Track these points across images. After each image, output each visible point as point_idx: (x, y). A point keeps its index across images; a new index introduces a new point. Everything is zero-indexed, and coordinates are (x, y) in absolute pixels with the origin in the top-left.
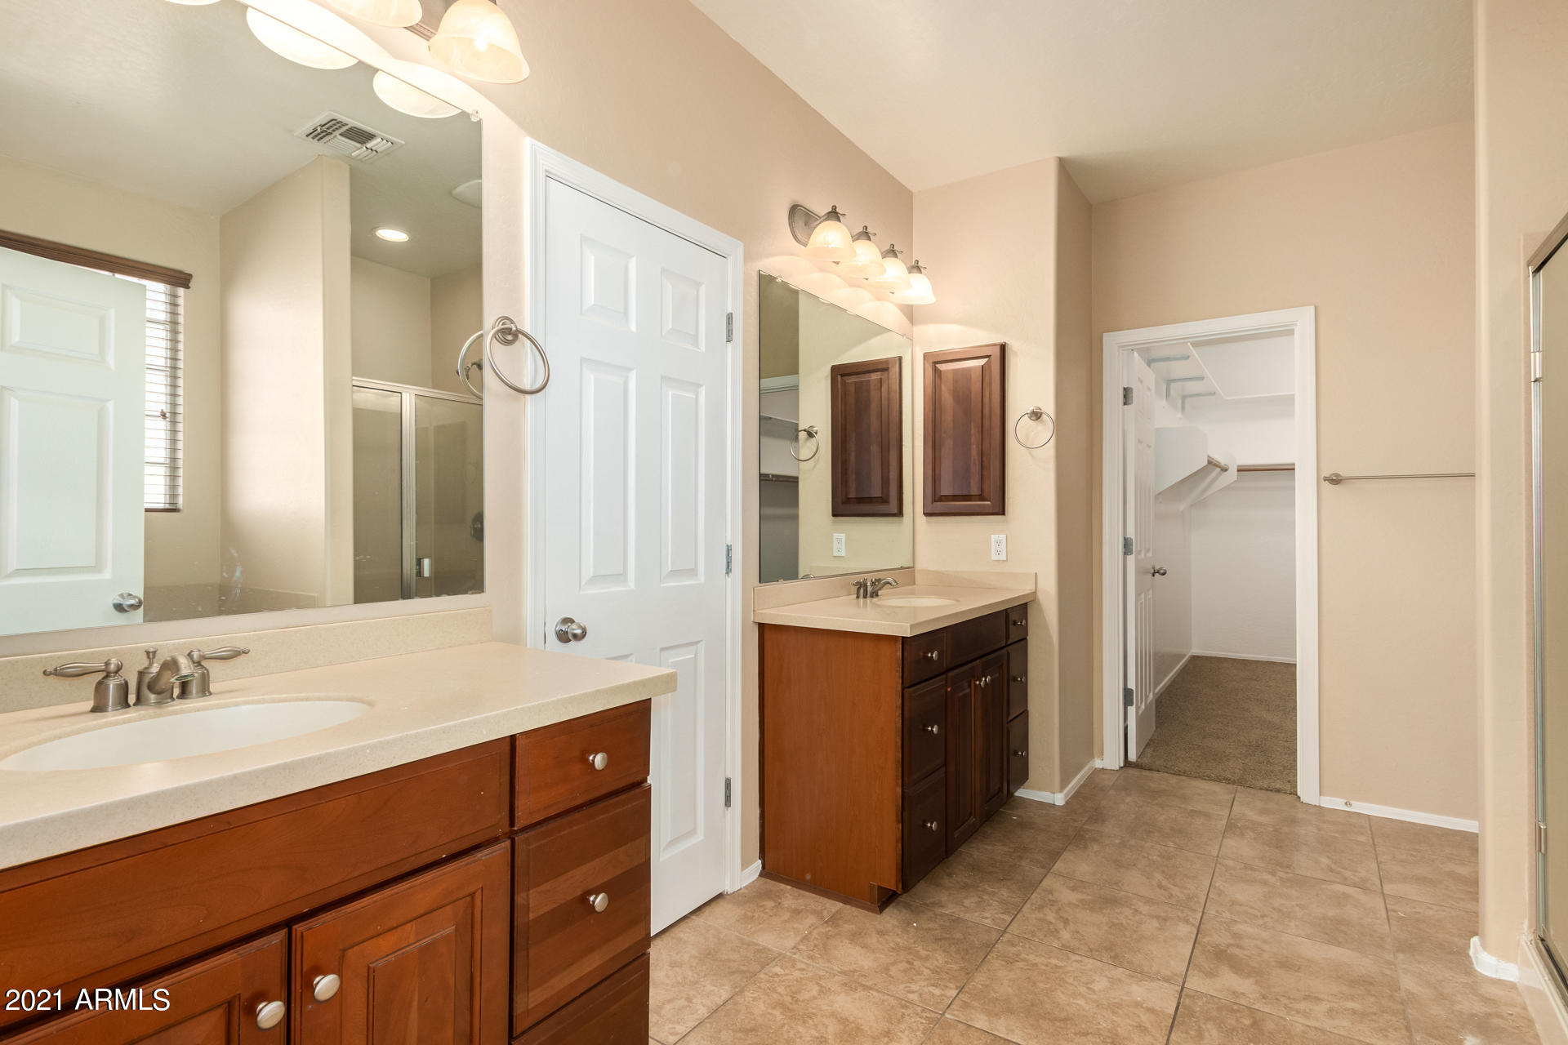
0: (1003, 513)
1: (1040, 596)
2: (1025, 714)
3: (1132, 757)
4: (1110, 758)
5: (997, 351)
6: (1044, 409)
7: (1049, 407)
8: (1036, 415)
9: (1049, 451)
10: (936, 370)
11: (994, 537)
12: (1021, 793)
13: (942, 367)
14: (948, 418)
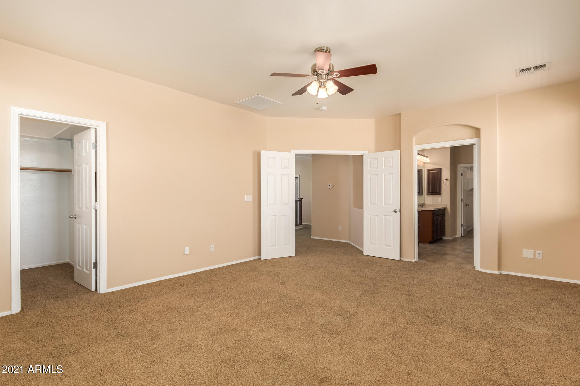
0: (441, 195)
1: (447, 207)
2: (445, 225)
3: (462, 235)
4: (459, 235)
5: (440, 169)
6: (448, 179)
7: (449, 178)
8: (447, 180)
9: (449, 185)
10: (429, 172)
11: (439, 199)
12: (443, 238)
13: (430, 171)
14: (431, 180)
